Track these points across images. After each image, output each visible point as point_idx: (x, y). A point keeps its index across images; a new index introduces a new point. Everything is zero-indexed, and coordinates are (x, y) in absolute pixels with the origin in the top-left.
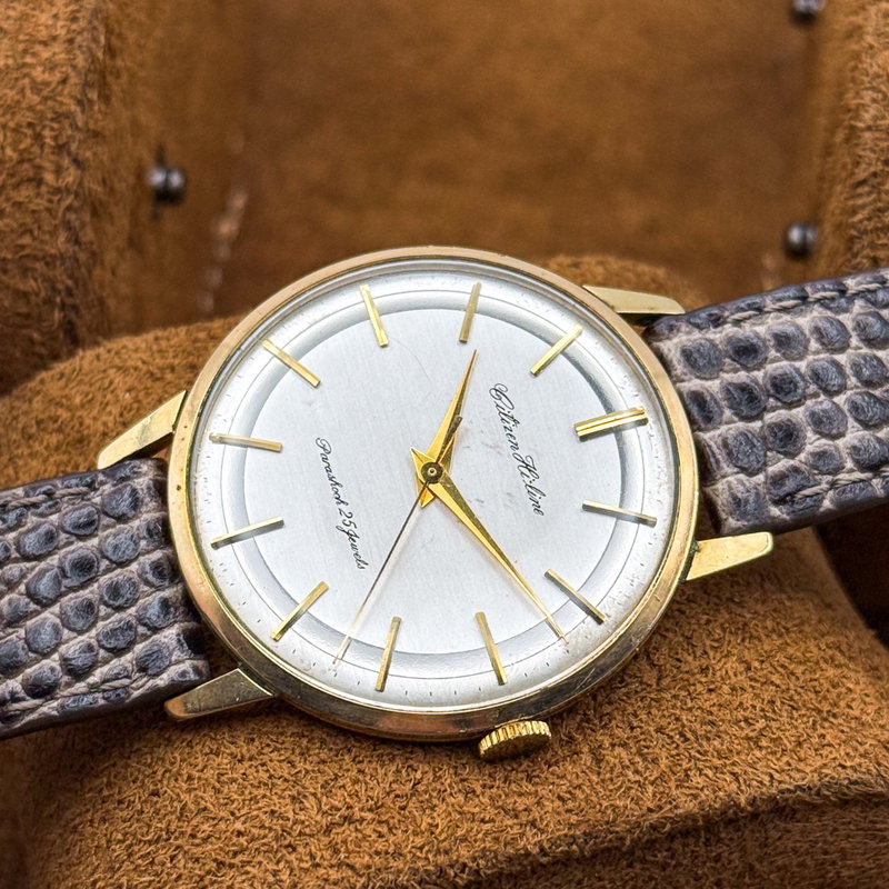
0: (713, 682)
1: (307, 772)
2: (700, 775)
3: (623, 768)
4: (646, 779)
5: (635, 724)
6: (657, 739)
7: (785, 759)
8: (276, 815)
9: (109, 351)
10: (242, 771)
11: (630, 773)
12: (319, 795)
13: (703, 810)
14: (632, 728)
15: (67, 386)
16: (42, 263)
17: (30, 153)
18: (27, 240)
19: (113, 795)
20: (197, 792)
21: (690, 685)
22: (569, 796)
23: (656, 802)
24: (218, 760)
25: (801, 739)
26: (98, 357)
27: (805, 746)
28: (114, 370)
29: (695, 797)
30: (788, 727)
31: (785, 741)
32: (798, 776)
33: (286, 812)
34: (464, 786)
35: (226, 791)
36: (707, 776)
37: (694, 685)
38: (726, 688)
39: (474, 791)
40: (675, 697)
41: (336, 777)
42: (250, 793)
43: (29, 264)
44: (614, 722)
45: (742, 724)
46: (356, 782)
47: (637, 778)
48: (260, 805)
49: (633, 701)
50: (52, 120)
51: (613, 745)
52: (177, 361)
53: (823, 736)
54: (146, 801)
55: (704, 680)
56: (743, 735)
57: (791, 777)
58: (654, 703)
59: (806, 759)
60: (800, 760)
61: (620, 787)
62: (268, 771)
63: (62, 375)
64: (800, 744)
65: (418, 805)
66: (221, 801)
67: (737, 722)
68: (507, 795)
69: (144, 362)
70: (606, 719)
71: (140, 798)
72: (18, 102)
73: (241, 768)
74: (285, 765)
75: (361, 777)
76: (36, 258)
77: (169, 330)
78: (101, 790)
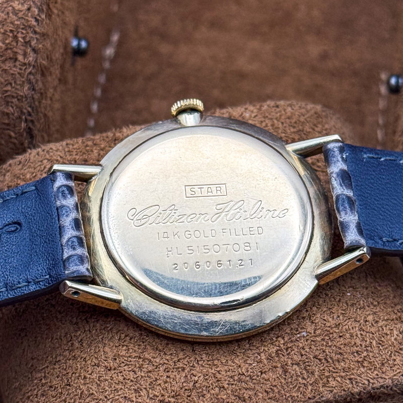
0: (341, 332)
1: (142, 377)
2: (334, 380)
3: (297, 376)
4: (308, 382)
5: (303, 353)
6: (314, 361)
7: (376, 372)
8: (127, 398)
9: (43, 151)
10: (110, 376)
11: (300, 379)
12: (148, 389)
13: (335, 398)
14: (302, 355)
15: (22, 168)
16: (16, 99)
17: (11, 45)
18: (9, 88)
19: (47, 383)
20: (89, 385)
21: (330, 333)
22: (270, 390)
23: (312, 394)
24: (99, 369)
25: (384, 362)
26: (38, 154)
27: (386, 365)
28: (46, 161)
29: (331, 391)
30: (378, 355)
31: (376, 363)
32: (381, 380)
33: (132, 397)
34: (218, 384)
35: (102, 385)
36: (337, 381)
37: (332, 333)
38: (348, 336)
39: (223, 387)
40: (323, 340)
41: (156, 380)
42: (114, 387)
43: (9, 100)
44: (293, 352)
45: (355, 354)
46: (166, 382)
47: (304, 381)
48: (119, 393)
49: (302, 341)
50: (23, 29)
51: (293, 364)
52: (77, 157)
53: (395, 360)
54: (63, 388)
55: (337, 331)
56: (356, 360)
57: (378, 382)
58: (313, 343)
59: (386, 372)
60: (383, 373)
61: (296, 386)
62: (123, 376)
63: (20, 162)
64: (383, 364)
65: (196, 394)
66: (100, 390)
67: (353, 353)
68: (240, 389)
69: (61, 157)
70: (289, 350)
71: (60, 386)
72: (6, 19)
73: (110, 373)
74: (131, 373)
75: (168, 380)
76: (13, 97)
77: (73, 139)
78: (42, 379)
